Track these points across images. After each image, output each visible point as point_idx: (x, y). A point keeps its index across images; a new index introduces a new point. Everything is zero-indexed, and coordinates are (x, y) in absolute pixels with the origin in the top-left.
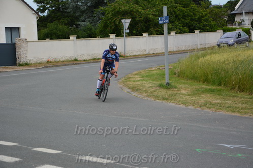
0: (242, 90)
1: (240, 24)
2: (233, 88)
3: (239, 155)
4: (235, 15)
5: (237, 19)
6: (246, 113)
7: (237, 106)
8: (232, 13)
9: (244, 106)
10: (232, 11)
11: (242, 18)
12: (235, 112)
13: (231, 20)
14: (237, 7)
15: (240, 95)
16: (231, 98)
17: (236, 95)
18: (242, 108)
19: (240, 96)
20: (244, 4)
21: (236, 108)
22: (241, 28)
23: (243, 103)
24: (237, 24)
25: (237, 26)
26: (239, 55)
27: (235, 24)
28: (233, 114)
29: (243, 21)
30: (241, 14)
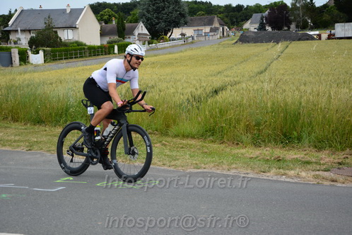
0: (15, 120)
1: (15, 43)
2: (5, 118)
3: (4, 196)
4: (9, 32)
5: (12, 37)
6: (18, 146)
7: (9, 138)
8: (5, 29)
9: (17, 138)
10: (5, 27)
11: (17, 36)
12: (5, 145)
13: (4, 38)
14: (10, 23)
15: (14, 125)
16: (3, 130)
17: (9, 125)
18: (15, 141)
19: (13, 127)
20: (18, 21)
21: (7, 141)
22: (18, 47)
23: (16, 135)
24: (13, 43)
25: (13, 45)
26: (14, 79)
27: (10, 43)
28: (4, 148)
29: (19, 39)
30: (17, 31)
